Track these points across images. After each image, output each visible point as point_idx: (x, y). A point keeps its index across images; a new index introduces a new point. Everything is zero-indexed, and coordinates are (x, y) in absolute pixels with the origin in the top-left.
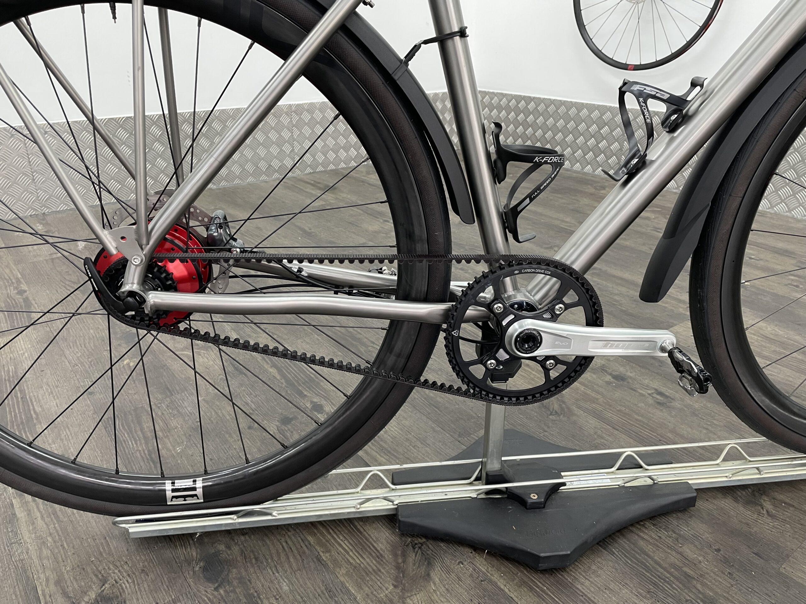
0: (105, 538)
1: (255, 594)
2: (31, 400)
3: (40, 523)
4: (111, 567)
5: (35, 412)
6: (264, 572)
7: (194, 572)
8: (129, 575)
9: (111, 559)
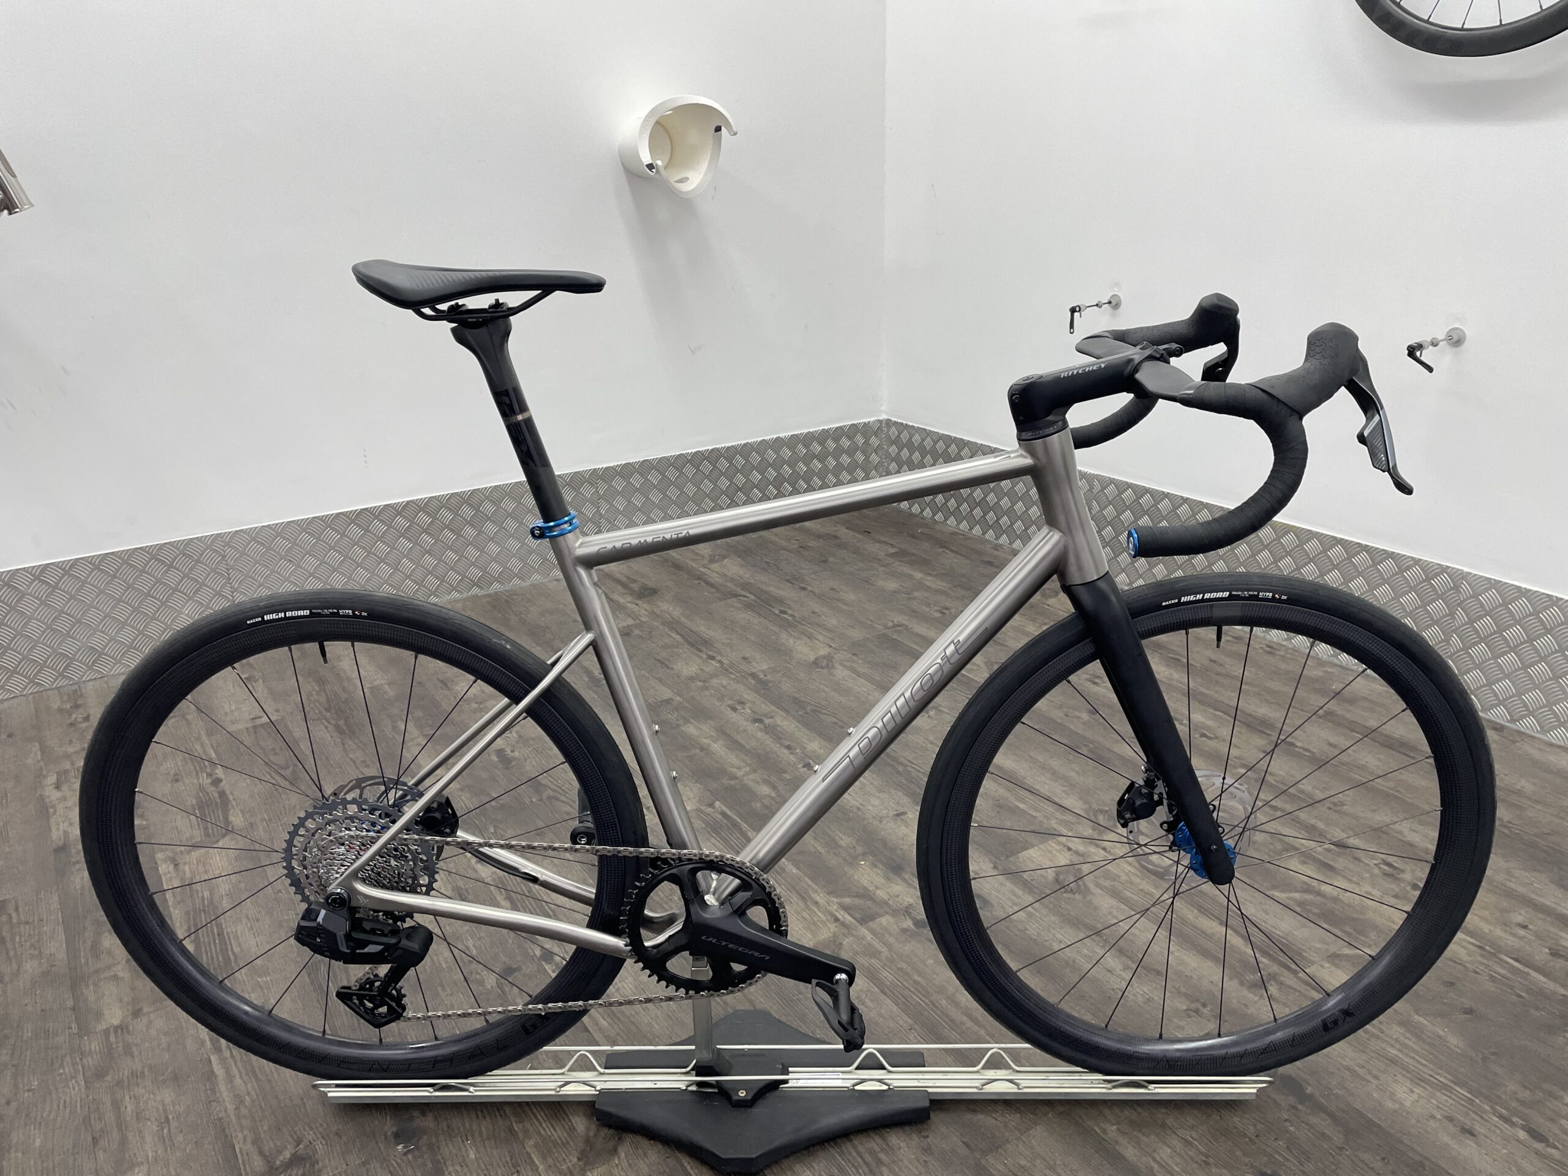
0: (302, 1099)
1: (442, 1161)
2: (229, 938)
3: (238, 1081)
4: (307, 1129)
5: (233, 953)
6: (454, 1139)
7: (386, 1138)
8: (323, 1137)
9: (307, 1120)
